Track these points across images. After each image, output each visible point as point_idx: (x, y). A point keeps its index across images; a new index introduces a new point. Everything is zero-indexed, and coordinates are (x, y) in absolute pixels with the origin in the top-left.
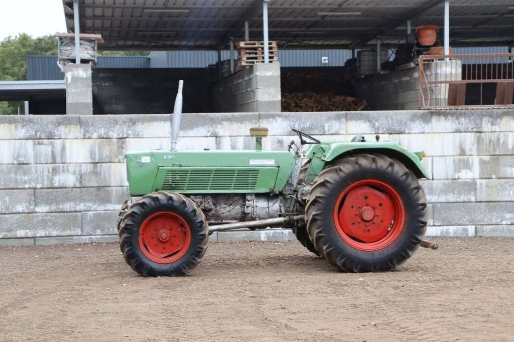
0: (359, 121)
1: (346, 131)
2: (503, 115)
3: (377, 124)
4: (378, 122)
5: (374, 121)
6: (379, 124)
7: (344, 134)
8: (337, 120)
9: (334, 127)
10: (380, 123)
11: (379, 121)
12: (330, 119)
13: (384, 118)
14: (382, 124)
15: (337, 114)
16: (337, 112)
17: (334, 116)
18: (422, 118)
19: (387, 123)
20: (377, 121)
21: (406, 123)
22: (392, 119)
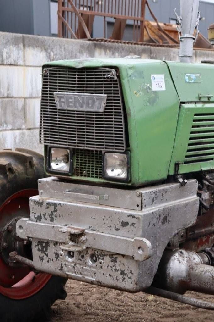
0: (36, 49)
1: (24, 61)
2: (142, 53)
3: (52, 54)
4: (53, 52)
5: (49, 51)
6: (54, 55)
7: (22, 66)
8: (15, 45)
9: (12, 55)
10: (55, 52)
11: (54, 50)
12: (7, 43)
13: (58, 47)
14: (56, 55)
15: (15, 37)
16: (14, 34)
17: (12, 39)
18: (88, 50)
19: (61, 53)
20: (52, 50)
21: (76, 55)
22: (65, 48)
